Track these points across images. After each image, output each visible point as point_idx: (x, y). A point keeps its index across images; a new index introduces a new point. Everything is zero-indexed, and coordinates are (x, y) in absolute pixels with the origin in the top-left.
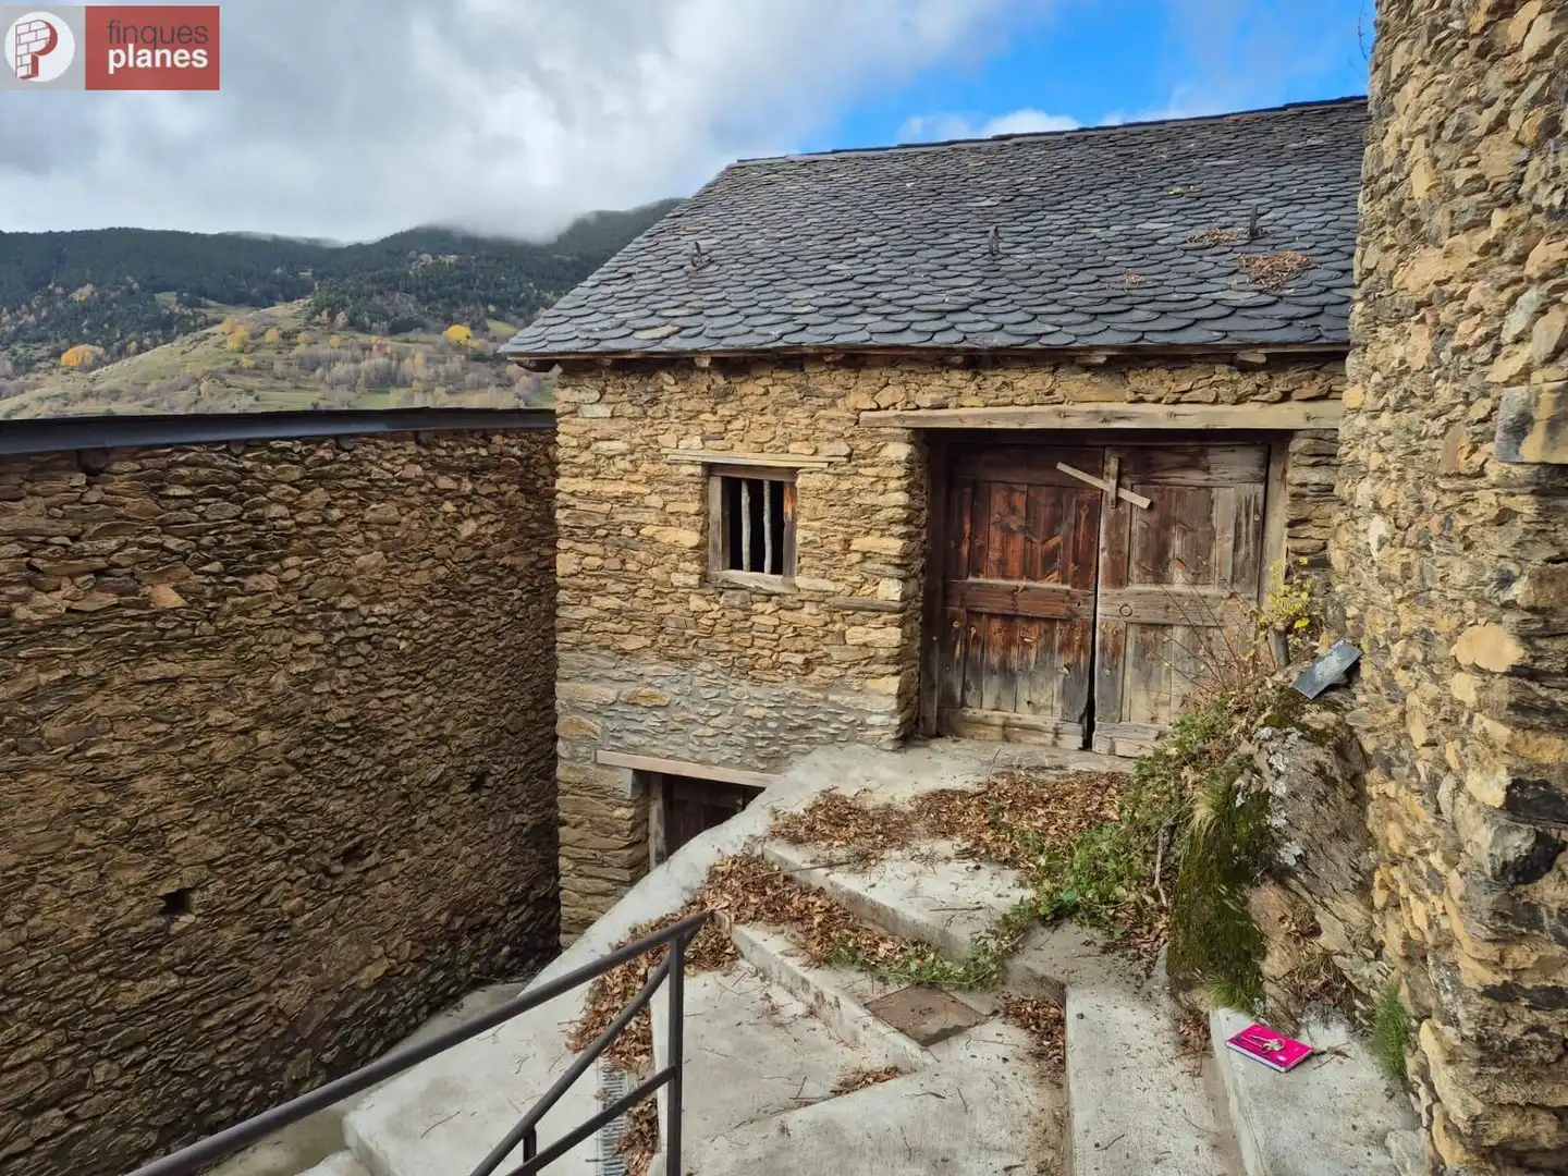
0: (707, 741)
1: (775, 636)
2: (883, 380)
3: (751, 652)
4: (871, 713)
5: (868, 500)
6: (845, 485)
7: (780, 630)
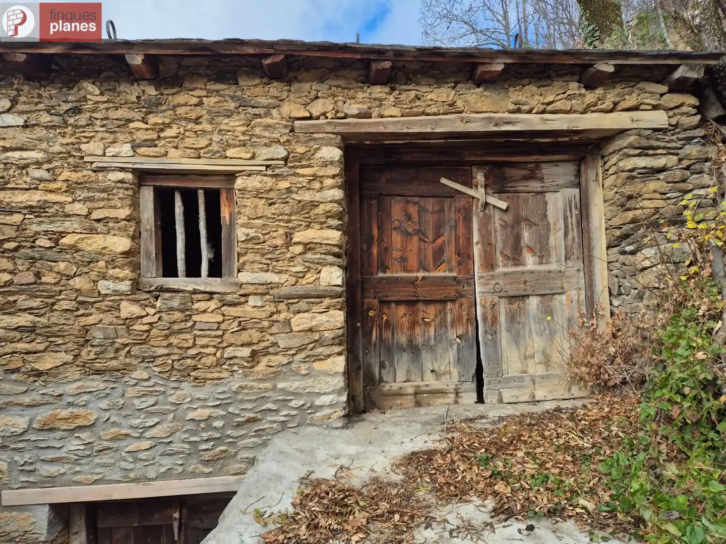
0: (142, 455)
1: (220, 333)
2: (313, 93)
3: (192, 352)
4: (319, 394)
5: (307, 196)
6: (284, 185)
7: (223, 327)
